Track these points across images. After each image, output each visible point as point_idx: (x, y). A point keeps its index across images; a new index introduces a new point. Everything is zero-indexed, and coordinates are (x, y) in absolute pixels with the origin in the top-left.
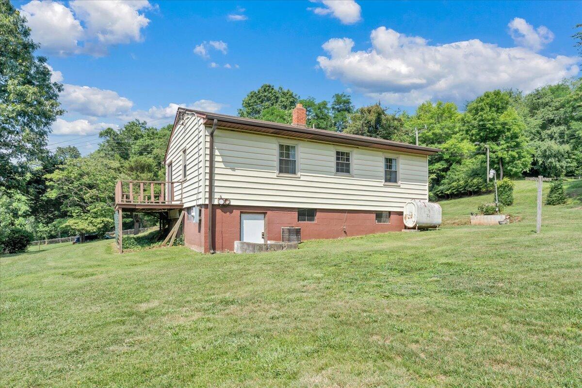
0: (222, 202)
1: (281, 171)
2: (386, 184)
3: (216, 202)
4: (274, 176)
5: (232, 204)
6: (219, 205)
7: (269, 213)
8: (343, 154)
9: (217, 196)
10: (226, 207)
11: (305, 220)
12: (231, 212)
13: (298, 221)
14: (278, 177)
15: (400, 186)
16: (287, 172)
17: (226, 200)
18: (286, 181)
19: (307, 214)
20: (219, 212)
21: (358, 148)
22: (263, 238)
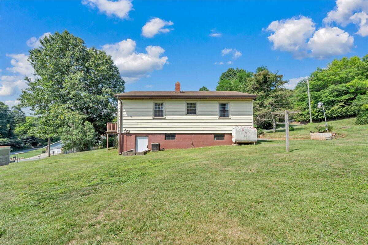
0: (125, 132)
1: (155, 116)
2: (221, 118)
3: (123, 132)
4: (152, 118)
5: (130, 132)
6: (124, 133)
7: (149, 136)
8: (191, 104)
9: (124, 129)
10: (128, 134)
11: (169, 139)
12: (131, 136)
13: (165, 139)
14: (154, 119)
15: (231, 119)
16: (159, 116)
17: (127, 131)
18: (159, 120)
19: (171, 136)
20: (125, 136)
21: (200, 100)
22: (147, 148)
